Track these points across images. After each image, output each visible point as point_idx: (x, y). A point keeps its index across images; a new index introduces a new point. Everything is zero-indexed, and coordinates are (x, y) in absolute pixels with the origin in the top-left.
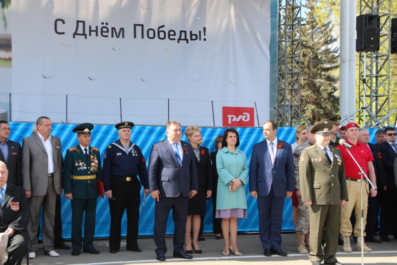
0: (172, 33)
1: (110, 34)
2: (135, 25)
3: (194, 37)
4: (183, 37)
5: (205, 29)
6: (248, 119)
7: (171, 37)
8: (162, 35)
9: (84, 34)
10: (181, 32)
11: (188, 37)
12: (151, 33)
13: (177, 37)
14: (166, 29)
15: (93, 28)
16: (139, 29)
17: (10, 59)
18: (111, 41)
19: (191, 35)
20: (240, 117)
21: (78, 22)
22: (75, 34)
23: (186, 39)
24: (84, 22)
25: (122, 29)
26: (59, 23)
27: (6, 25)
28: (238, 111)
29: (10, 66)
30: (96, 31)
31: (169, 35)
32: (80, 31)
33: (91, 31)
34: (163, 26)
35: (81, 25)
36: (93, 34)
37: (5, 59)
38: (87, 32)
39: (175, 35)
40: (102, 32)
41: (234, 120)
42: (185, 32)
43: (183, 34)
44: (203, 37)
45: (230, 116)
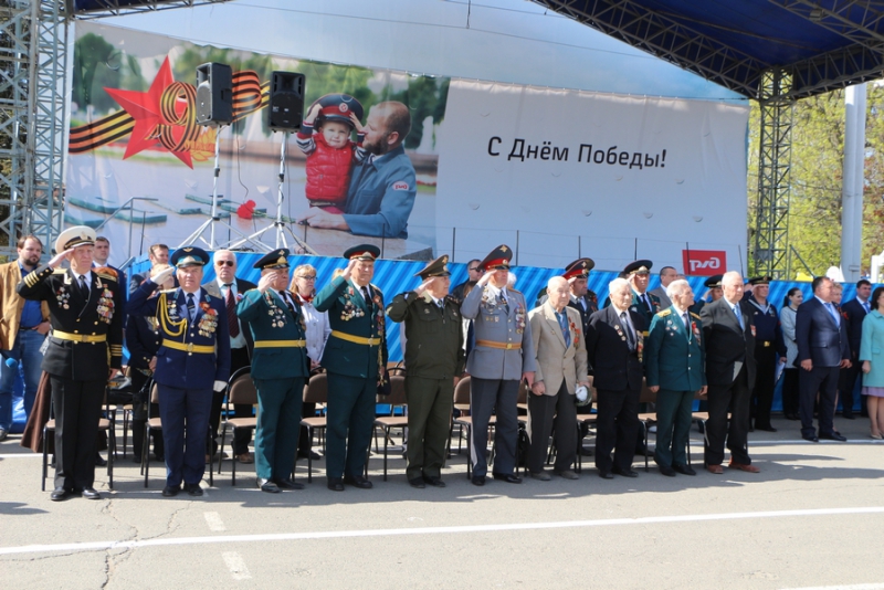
0: (624, 156)
1: (551, 156)
2: (582, 146)
3: (651, 162)
4: (636, 161)
5: (664, 152)
6: (718, 266)
7: (623, 161)
8: (612, 158)
9: (521, 156)
10: (635, 154)
11: (643, 162)
12: (599, 155)
13: (629, 161)
14: (618, 151)
15: (533, 149)
16: (586, 150)
17: (434, 185)
18: (552, 164)
19: (647, 159)
20: (706, 262)
21: (516, 141)
22: (512, 155)
23: (639, 164)
24: (523, 141)
25: (566, 150)
26: (495, 142)
27: (434, 144)
28: (704, 255)
29: (434, 193)
30: (536, 152)
31: (621, 158)
32: (517, 152)
33: (529, 151)
34: (615, 148)
35: (519, 144)
36: (532, 155)
37: (429, 185)
38: (525, 153)
39: (627, 158)
40: (542, 153)
41: (699, 266)
42: (640, 155)
43: (637, 157)
44: (660, 162)
45: (692, 262)
